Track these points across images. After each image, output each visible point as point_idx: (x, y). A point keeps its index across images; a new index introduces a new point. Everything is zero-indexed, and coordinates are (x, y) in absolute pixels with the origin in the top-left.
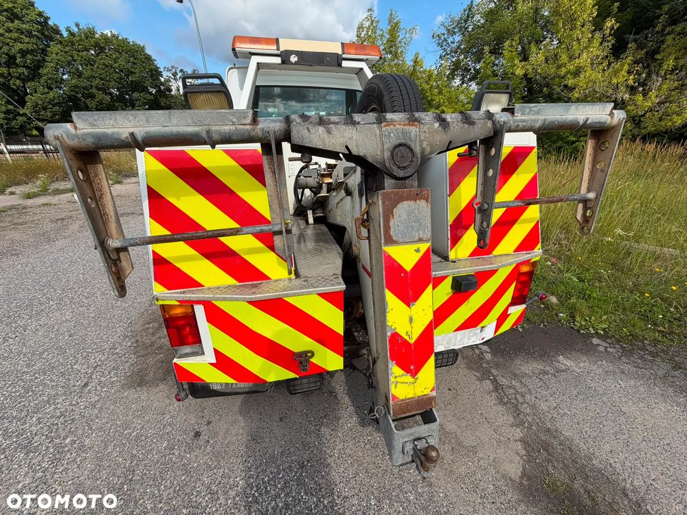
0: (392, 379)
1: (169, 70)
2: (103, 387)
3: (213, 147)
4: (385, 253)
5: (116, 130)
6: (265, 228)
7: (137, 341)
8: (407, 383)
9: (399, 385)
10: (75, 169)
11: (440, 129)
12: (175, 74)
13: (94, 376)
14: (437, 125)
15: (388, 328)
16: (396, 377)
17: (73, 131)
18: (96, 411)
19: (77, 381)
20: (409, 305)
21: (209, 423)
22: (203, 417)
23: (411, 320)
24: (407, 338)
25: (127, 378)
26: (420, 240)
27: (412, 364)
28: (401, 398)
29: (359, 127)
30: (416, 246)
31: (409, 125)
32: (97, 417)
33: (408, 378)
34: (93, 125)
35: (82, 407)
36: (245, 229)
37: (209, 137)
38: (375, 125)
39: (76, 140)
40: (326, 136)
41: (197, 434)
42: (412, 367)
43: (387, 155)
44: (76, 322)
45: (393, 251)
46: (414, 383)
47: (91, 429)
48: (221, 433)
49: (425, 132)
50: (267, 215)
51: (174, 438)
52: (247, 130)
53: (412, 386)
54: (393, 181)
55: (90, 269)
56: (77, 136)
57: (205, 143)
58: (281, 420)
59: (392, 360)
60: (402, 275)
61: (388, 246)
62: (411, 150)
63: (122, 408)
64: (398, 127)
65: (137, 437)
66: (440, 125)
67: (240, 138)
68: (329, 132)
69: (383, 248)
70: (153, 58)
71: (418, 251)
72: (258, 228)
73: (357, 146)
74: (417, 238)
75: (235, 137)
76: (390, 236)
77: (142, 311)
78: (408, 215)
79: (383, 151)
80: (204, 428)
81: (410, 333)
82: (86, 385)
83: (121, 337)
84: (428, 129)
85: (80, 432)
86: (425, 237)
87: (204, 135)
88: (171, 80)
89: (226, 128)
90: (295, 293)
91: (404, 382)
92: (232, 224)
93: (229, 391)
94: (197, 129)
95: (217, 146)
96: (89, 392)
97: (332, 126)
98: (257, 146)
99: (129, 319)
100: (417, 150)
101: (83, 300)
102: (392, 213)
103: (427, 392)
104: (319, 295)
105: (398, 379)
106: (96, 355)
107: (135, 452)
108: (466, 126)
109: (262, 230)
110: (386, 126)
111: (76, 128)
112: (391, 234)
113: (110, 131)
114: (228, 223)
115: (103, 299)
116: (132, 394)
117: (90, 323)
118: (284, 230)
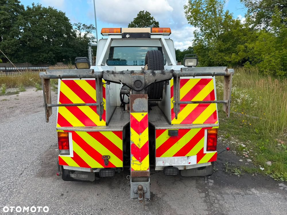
0: (132, 162)
1: (76, 25)
2: (27, 176)
3: (81, 79)
4: (131, 115)
5: (56, 74)
6: (93, 104)
7: (42, 162)
8: (137, 164)
9: (134, 164)
10: (44, 84)
11: (152, 76)
12: (79, 27)
13: (24, 172)
14: (151, 74)
15: (131, 142)
16: (133, 161)
17: (46, 74)
18: (25, 183)
19: (18, 172)
20: (139, 134)
21: (67, 192)
22: (66, 190)
23: (140, 140)
24: (138, 146)
25: (37, 173)
26: (143, 111)
27: (140, 157)
28: (135, 170)
29: (124, 75)
30: (142, 113)
31: (141, 74)
32: (25, 185)
33: (138, 162)
34: (50, 73)
35: (20, 181)
36: (87, 104)
37: (80, 76)
38: (130, 74)
39: (46, 77)
40: (114, 77)
41: (62, 195)
42: (140, 158)
43: (133, 83)
44: (18, 152)
45: (134, 114)
46: (140, 165)
47: (23, 188)
48: (72, 196)
49: (147, 77)
50: (95, 100)
51: (53, 195)
52: (90, 75)
53: (139, 166)
54: (135, 92)
55: (25, 131)
56: (46, 75)
57: (78, 78)
58: (98, 195)
59: (132, 154)
60: (137, 123)
61: (132, 112)
62: (141, 82)
63: (34, 183)
64: (137, 75)
65: (39, 193)
66: (152, 74)
67: (88, 77)
68: (115, 76)
69: (130, 113)
70: (69, 19)
71: (143, 115)
72: (91, 104)
73: (123, 80)
74: (142, 111)
75: (87, 77)
76: (133, 109)
77: (46, 150)
78: (139, 103)
79: (131, 82)
80: (65, 194)
81: (139, 144)
82: (21, 174)
83: (36, 159)
84: (148, 75)
85: (19, 188)
86: (145, 110)
87: (78, 76)
88: (77, 30)
89: (84, 74)
90: (104, 130)
91: (136, 164)
92: (83, 102)
93: (77, 179)
94: (76, 74)
95: (82, 79)
96: (23, 176)
97: (116, 74)
98: (94, 79)
99: (40, 152)
100: (143, 82)
101: (21, 143)
102: (134, 102)
103: (146, 169)
104: (113, 132)
105: (134, 162)
106: (26, 164)
107: (38, 197)
108: (162, 75)
109: (92, 105)
110: (133, 74)
111: (46, 73)
112: (133, 108)
113: (54, 74)
114: (82, 102)
115: (29, 144)
116: (38, 179)
117: (23, 153)
118: (99, 105)
